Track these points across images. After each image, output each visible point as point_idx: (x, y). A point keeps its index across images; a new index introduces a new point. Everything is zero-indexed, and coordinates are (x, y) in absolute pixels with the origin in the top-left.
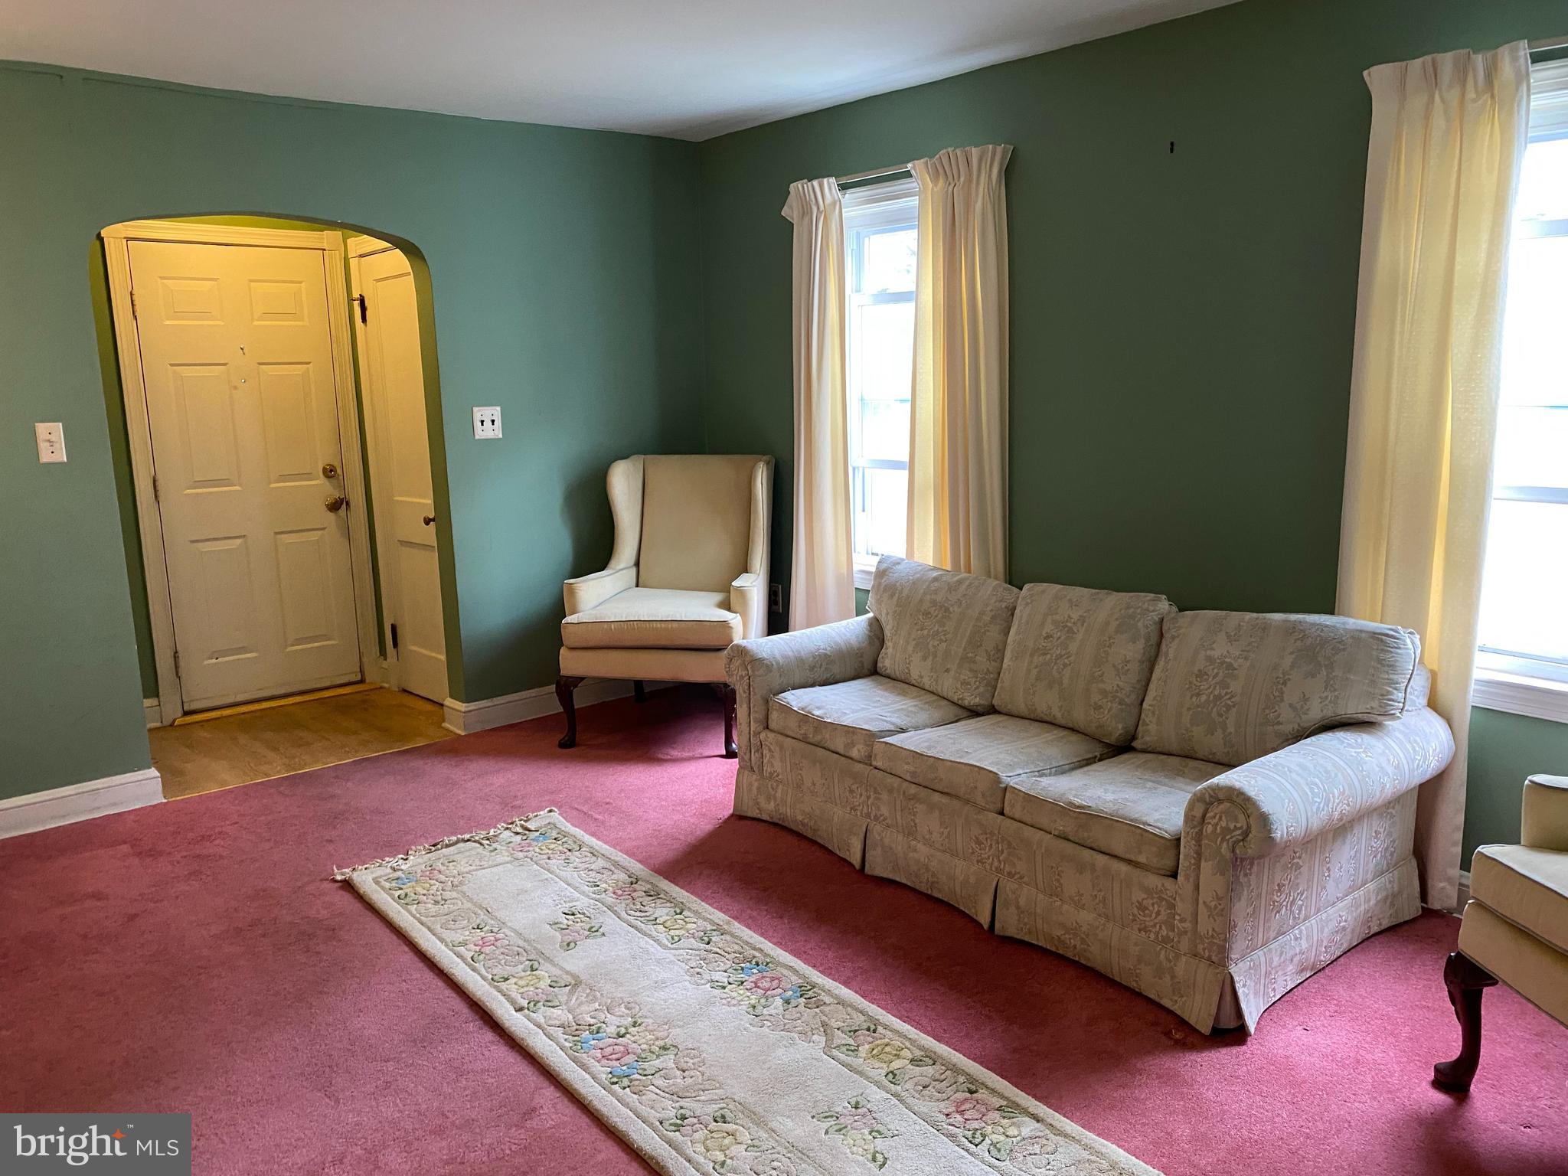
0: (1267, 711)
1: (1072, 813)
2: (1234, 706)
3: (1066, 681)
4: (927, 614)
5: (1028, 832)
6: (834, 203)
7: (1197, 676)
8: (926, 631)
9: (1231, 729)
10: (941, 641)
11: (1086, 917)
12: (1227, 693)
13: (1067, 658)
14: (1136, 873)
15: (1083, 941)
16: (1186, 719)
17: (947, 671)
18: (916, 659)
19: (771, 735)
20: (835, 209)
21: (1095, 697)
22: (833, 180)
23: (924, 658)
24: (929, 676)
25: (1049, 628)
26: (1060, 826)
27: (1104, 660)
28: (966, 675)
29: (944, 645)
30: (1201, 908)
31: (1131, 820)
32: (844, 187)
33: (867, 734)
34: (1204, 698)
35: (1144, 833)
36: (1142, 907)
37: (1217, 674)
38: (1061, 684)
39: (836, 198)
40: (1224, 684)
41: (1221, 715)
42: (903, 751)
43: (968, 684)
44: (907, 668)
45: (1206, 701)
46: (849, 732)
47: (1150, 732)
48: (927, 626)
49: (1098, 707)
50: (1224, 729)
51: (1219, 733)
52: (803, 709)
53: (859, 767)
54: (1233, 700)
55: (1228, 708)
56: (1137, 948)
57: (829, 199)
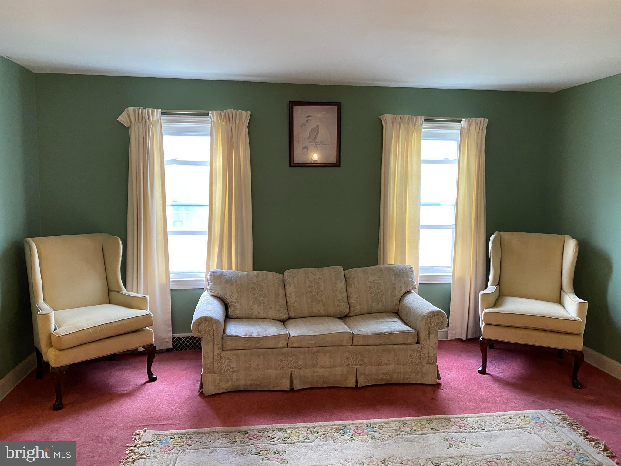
0: (393, 294)
1: (383, 336)
2: (383, 294)
3: (324, 300)
4: (253, 288)
5: (368, 347)
6: (158, 120)
7: (369, 288)
8: (256, 295)
9: (384, 301)
10: (265, 297)
11: (391, 367)
12: (380, 291)
13: (322, 292)
14: (408, 346)
15: (390, 375)
16: (370, 302)
17: (271, 308)
18: (255, 306)
19: (229, 353)
20: (158, 123)
21: (337, 303)
22: (160, 110)
23: (259, 305)
24: (263, 312)
25: (308, 284)
26: (379, 341)
27: (336, 290)
28: (278, 308)
29: (266, 299)
30: (430, 348)
31: (402, 331)
32: (163, 114)
33: (285, 336)
34: (374, 294)
35: (408, 333)
36: (411, 356)
37: (375, 286)
38: (322, 301)
39: (159, 118)
40: (379, 289)
41: (380, 298)
42: (307, 336)
43: (280, 311)
44: (251, 311)
45: (375, 295)
46: (276, 338)
47: (358, 308)
48: (256, 293)
49: (339, 306)
50: (382, 301)
51: (380, 304)
52: (246, 336)
53: (285, 350)
54: (383, 292)
55: (382, 295)
56: (410, 369)
57: (155, 118)
